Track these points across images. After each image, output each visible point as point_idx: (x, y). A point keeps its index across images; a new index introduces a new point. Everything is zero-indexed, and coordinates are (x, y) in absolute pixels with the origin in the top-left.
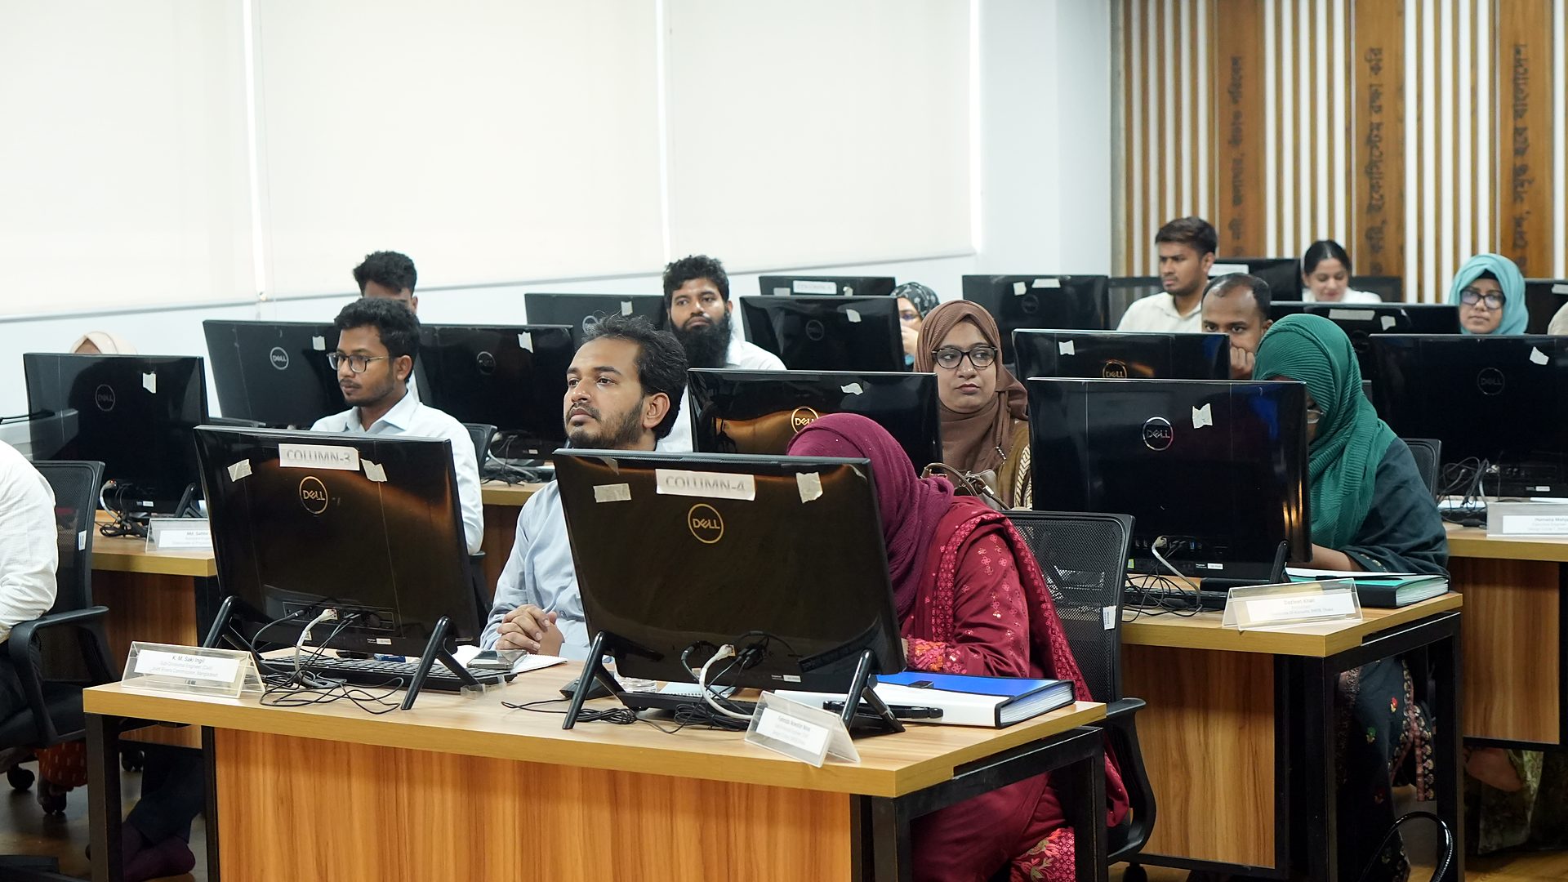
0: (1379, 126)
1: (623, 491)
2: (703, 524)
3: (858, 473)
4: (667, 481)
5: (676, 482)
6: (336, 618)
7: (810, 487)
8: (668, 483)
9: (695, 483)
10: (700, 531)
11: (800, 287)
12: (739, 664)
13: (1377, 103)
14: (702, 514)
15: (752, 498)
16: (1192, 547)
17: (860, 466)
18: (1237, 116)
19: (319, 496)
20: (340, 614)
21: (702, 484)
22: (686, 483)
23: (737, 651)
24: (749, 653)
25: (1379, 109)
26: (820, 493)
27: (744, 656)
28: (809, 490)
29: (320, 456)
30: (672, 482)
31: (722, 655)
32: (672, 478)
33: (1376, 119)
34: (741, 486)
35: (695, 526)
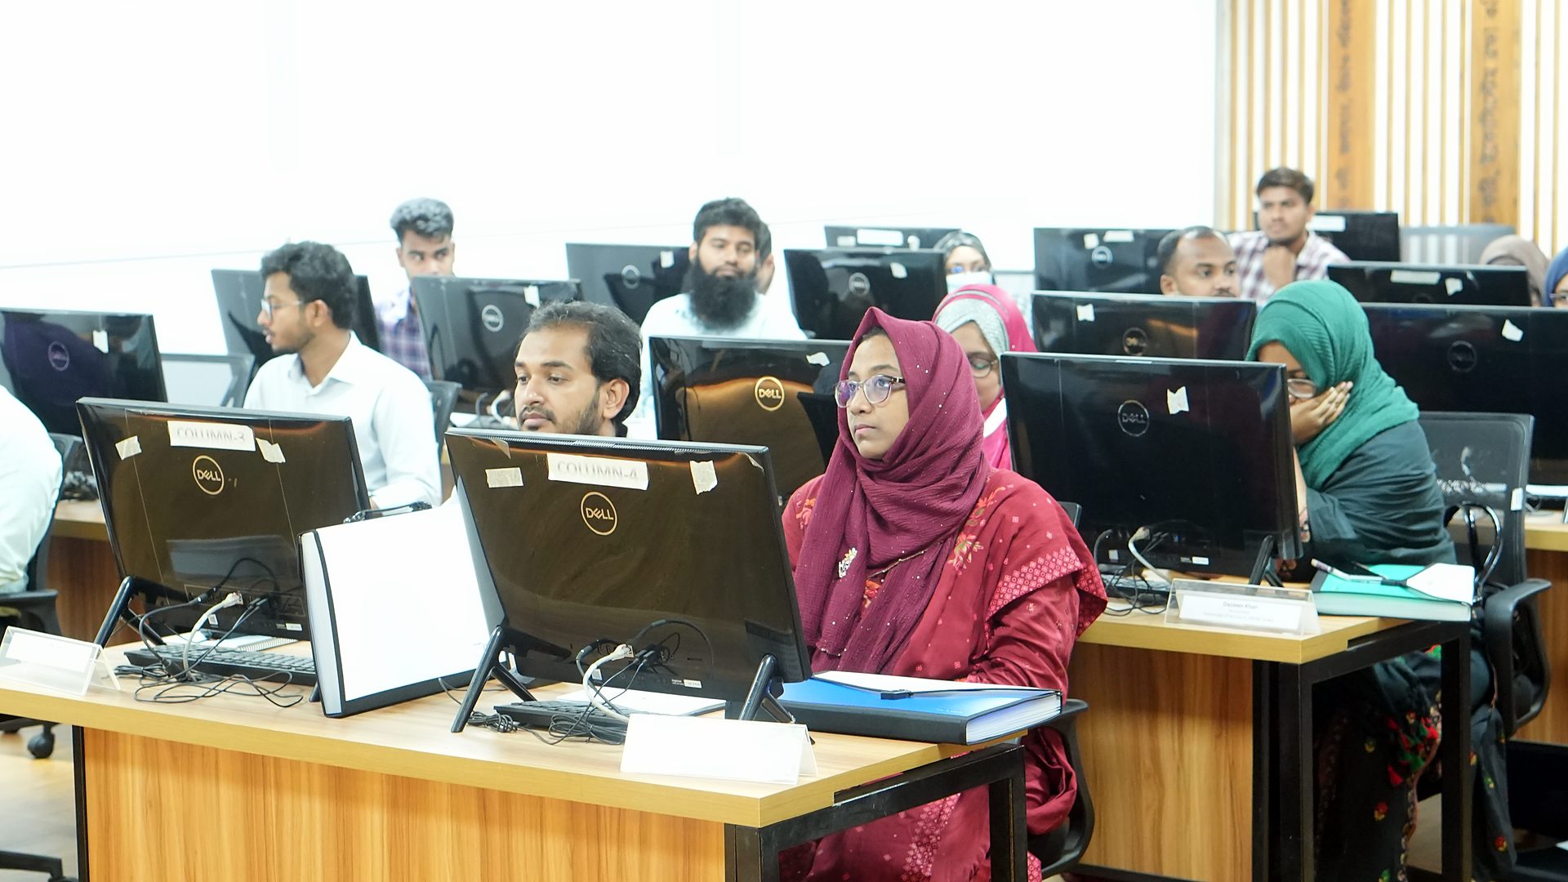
0: (1494, 73)
1: (515, 476)
2: (597, 514)
3: (754, 462)
4: (559, 467)
5: (568, 468)
6: (242, 603)
7: (704, 477)
8: (561, 468)
9: (587, 470)
10: (593, 521)
11: (865, 238)
12: (636, 666)
13: (1492, 48)
14: (594, 503)
15: (645, 487)
16: (1176, 539)
17: (757, 455)
18: (1346, 59)
19: (214, 476)
20: (245, 598)
21: (594, 470)
22: (578, 469)
23: (635, 652)
24: (646, 655)
25: (1495, 54)
26: (715, 483)
27: (641, 658)
28: (703, 480)
29: (213, 434)
30: (564, 467)
31: (619, 656)
32: (564, 463)
33: (1491, 64)
34: (634, 474)
35: (588, 516)
